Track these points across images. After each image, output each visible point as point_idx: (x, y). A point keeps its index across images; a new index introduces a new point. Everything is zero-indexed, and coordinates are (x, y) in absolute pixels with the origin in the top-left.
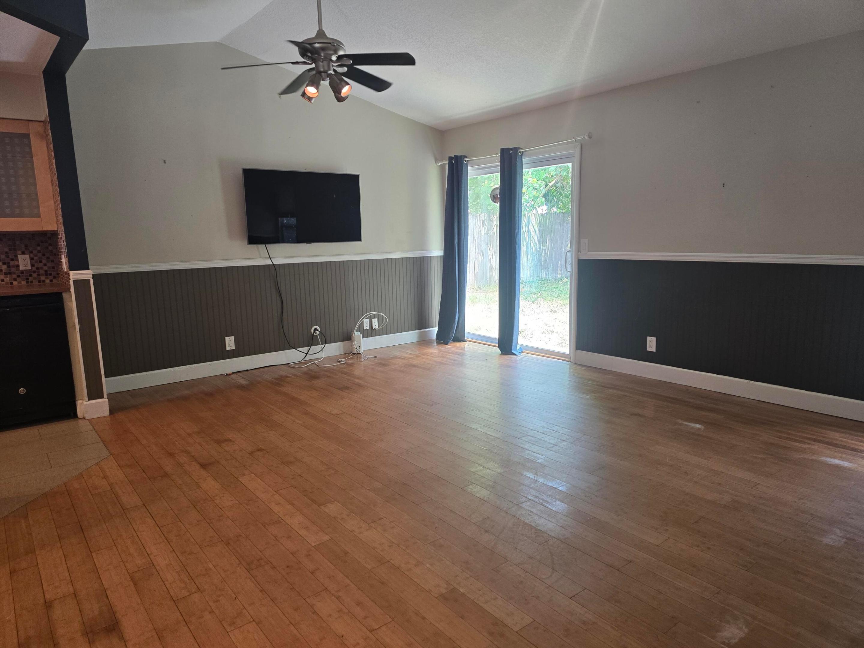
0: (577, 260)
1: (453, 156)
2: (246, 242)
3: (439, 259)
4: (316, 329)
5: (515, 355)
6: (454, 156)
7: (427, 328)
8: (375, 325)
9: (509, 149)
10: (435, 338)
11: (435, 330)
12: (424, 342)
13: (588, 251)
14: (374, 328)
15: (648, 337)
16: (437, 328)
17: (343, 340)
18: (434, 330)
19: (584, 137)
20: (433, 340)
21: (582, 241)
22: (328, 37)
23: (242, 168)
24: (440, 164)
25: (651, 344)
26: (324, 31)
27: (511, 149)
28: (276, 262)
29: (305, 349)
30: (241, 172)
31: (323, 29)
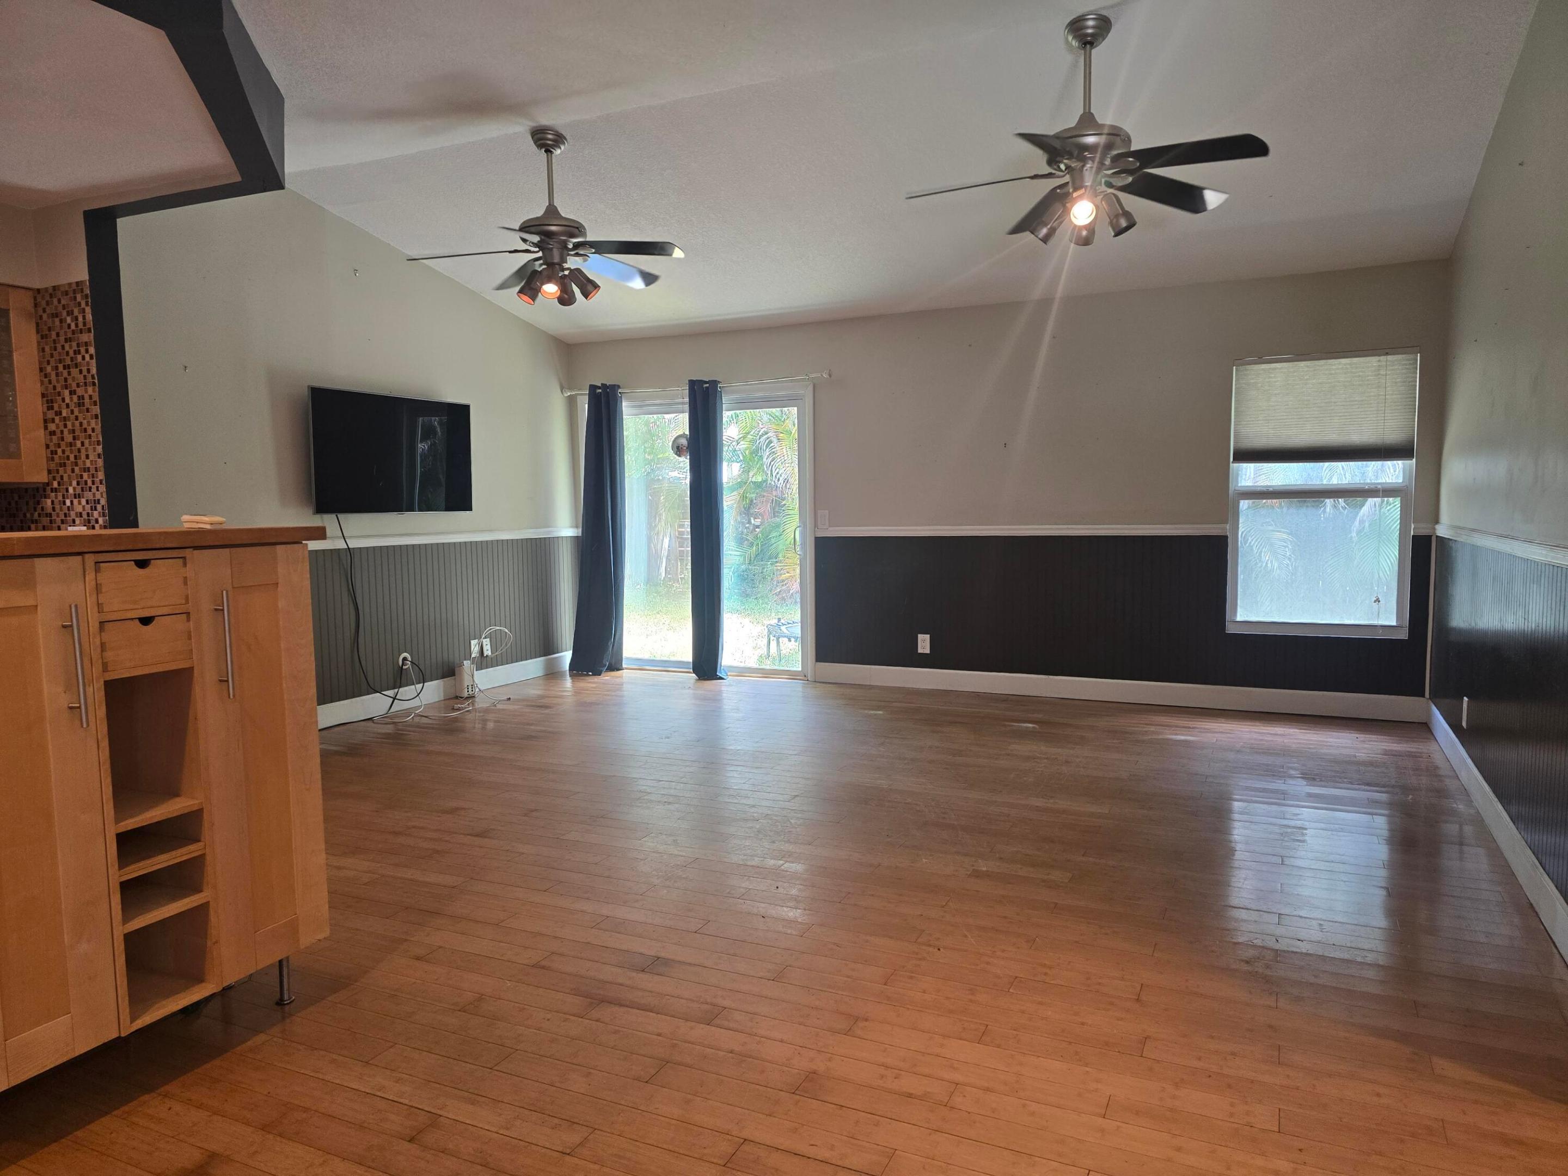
0: (813, 539)
1: (600, 385)
2: (311, 511)
3: (569, 540)
4: (405, 659)
5: (723, 679)
6: (602, 384)
7: (555, 653)
8: (488, 651)
9: (702, 382)
10: (567, 667)
11: (567, 656)
12: (552, 674)
13: (830, 526)
14: (485, 655)
15: (919, 635)
16: (571, 652)
17: (443, 677)
18: (565, 656)
19: (822, 375)
20: (565, 671)
21: (820, 512)
22: (563, 215)
23: (308, 386)
24: (569, 394)
25: (924, 644)
26: (556, 207)
27: (706, 382)
28: (353, 544)
29: (391, 693)
30: (306, 393)
31: (555, 204)
